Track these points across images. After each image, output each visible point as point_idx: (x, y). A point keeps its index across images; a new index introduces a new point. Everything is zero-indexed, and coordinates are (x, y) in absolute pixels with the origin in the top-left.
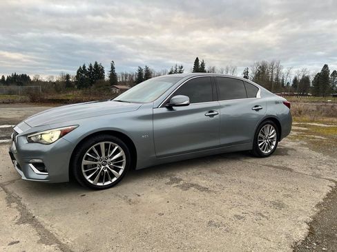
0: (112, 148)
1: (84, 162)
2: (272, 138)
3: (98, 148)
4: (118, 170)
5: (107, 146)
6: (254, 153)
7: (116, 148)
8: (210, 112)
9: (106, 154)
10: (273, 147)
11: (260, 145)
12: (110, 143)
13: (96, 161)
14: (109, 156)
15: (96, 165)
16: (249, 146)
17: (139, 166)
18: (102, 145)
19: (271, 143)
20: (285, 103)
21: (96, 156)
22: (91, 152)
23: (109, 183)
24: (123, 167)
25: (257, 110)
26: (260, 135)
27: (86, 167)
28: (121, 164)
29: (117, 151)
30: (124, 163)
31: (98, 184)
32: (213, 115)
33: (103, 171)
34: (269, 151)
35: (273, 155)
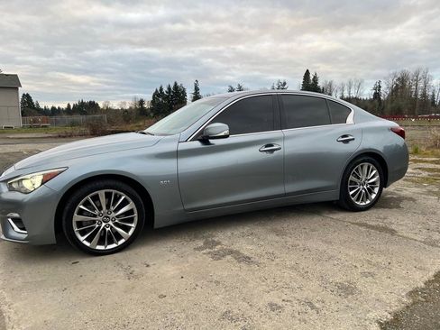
0: (117, 198)
1: (77, 217)
2: (374, 183)
3: (96, 198)
4: (127, 229)
5: (108, 196)
6: (343, 204)
7: (123, 198)
8: (266, 147)
9: (108, 207)
10: (373, 196)
11: (351, 193)
12: (114, 191)
13: (95, 216)
14: (112, 209)
15: (94, 222)
16: (334, 195)
17: (158, 223)
18: (102, 194)
19: (370, 191)
21: (94, 210)
22: (87, 204)
23: (114, 246)
24: (133, 225)
25: (346, 142)
26: (352, 178)
27: (80, 224)
28: (131, 221)
29: (125, 203)
30: (136, 219)
31: (99, 247)
32: (272, 151)
33: (104, 229)
34: (368, 202)
35: (376, 207)
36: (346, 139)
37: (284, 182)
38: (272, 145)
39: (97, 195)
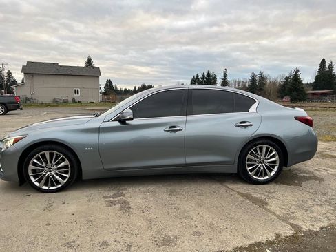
8: (171, 127)
18: (47, 153)
20: (299, 119)
23: (54, 188)
36: (244, 124)
37: (185, 155)
38: (175, 127)
39: (44, 154)
